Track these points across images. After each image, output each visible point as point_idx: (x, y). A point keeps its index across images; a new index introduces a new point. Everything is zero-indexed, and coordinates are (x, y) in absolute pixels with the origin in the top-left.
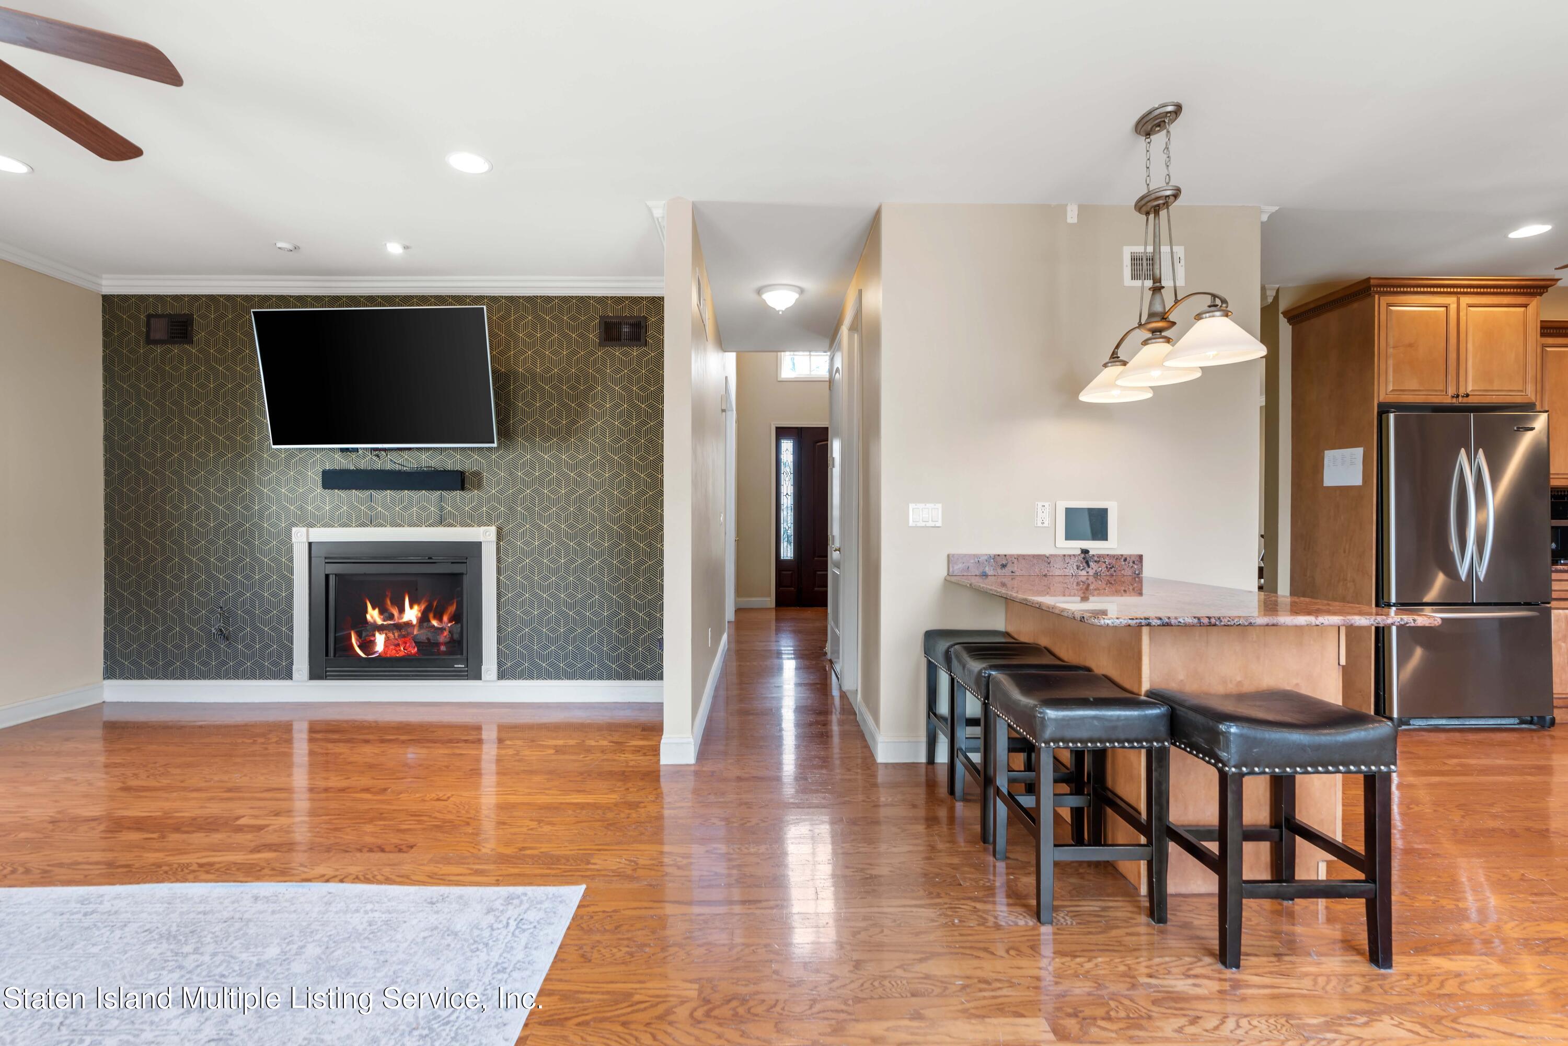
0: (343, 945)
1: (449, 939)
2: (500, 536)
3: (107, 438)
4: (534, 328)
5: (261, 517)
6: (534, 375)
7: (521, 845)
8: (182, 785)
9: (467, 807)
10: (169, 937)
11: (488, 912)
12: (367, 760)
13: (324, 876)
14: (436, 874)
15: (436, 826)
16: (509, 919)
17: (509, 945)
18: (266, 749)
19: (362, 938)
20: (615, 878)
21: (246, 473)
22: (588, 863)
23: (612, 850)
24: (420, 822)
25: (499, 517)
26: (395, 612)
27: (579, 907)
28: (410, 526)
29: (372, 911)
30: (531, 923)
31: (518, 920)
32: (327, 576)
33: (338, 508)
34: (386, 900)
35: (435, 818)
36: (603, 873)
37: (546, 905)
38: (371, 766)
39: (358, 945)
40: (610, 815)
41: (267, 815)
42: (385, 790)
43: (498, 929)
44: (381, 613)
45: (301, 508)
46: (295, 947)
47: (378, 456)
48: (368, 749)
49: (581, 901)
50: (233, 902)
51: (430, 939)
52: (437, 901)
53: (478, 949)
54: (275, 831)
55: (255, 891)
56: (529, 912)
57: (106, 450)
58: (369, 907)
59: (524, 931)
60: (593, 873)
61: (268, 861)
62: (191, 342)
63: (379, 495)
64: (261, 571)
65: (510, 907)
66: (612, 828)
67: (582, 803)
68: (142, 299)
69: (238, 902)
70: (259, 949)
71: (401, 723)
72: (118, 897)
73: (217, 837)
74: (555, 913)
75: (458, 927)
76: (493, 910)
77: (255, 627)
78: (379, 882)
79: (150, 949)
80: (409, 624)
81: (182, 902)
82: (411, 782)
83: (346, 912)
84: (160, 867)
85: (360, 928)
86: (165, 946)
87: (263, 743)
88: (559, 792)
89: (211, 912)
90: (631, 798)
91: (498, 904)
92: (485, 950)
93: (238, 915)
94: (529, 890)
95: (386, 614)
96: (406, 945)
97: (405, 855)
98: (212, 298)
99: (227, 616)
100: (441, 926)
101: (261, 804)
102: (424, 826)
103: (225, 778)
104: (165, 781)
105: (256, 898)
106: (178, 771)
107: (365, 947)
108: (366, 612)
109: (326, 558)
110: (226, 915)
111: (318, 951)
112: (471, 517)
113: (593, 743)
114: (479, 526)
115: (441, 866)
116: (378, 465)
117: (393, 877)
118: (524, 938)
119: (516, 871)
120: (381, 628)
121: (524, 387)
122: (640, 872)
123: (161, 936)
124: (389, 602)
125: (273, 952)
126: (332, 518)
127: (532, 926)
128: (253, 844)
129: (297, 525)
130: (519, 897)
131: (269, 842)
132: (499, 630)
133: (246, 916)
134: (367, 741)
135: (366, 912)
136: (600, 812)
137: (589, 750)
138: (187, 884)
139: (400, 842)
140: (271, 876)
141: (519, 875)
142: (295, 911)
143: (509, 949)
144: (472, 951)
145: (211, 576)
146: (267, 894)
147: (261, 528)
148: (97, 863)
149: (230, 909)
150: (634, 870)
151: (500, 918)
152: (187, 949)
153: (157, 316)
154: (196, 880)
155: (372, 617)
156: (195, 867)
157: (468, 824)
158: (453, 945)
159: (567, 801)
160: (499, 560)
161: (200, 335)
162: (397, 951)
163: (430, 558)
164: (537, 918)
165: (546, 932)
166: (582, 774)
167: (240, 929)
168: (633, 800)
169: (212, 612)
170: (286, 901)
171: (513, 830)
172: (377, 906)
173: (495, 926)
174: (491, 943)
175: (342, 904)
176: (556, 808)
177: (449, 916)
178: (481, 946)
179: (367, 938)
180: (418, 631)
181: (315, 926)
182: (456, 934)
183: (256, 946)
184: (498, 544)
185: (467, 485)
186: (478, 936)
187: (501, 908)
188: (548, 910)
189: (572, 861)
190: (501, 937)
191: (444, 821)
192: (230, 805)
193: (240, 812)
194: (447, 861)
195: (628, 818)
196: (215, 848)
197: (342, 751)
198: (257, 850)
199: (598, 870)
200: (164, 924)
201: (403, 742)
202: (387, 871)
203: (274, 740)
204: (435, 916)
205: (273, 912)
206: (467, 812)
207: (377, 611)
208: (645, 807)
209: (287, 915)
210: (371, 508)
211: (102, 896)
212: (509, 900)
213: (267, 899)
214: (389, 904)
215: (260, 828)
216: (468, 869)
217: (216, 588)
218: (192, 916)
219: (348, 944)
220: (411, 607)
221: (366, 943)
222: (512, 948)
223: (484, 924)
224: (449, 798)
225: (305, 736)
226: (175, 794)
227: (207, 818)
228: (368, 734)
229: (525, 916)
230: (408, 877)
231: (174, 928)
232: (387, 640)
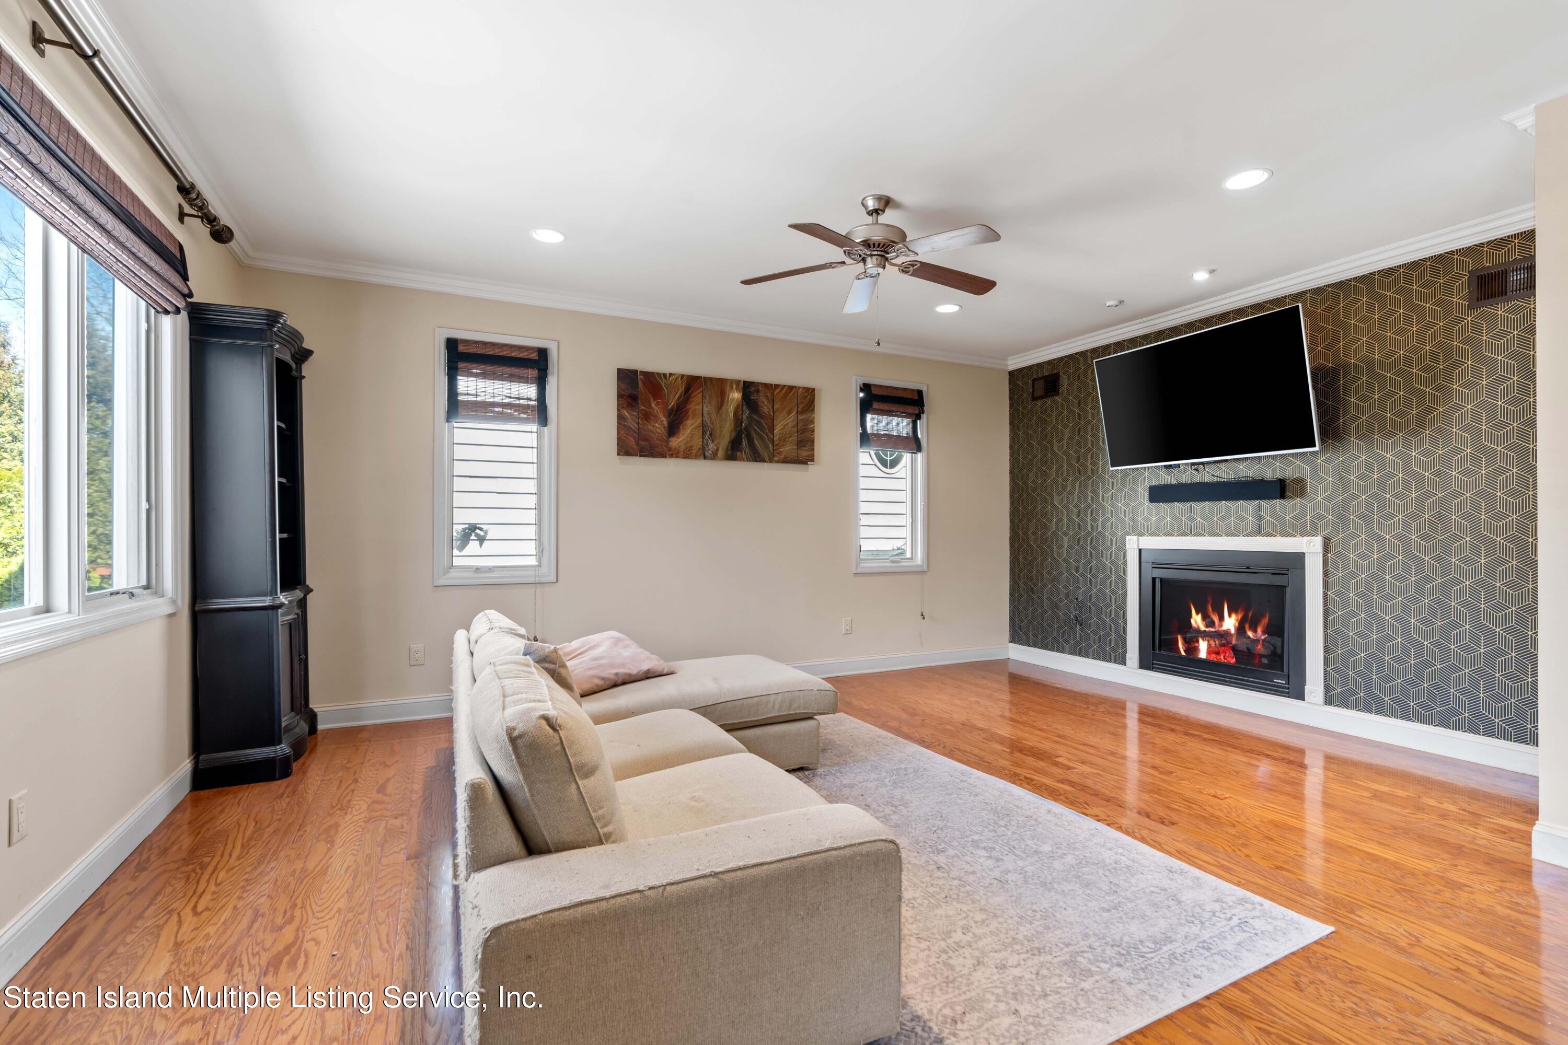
0: (1091, 866)
1: (1171, 903)
2: (1327, 547)
3: (1011, 472)
4: (1371, 309)
5: (1104, 528)
6: (1370, 364)
7: (1279, 864)
8: (1034, 724)
9: (1240, 812)
10: (995, 812)
11: (1217, 901)
12: (1165, 745)
13: (1097, 816)
14: (1185, 853)
15: (1203, 817)
16: (1234, 915)
17: (1223, 934)
18: (1094, 715)
19: (1106, 868)
20: (1378, 940)
21: (1094, 492)
22: (1352, 912)
23: (1387, 912)
24: (1189, 808)
25: (1326, 526)
26: (1216, 619)
27: (1316, 942)
28: (1227, 535)
29: (1121, 854)
30: (1254, 929)
31: (1243, 921)
32: (1154, 579)
33: (1162, 519)
34: (1135, 852)
35: (1205, 809)
36: (1365, 928)
37: (1278, 923)
38: (1167, 751)
39: (1101, 872)
40: (1410, 881)
41: (1076, 761)
42: (1171, 773)
43: (1220, 917)
44: (1204, 619)
45: (1133, 519)
46: (1061, 852)
47: (1197, 470)
48: (1171, 737)
49: (1321, 939)
50: (1035, 808)
51: (1157, 895)
52: (1176, 872)
53: (1193, 922)
54: (1078, 774)
55: (1050, 807)
56: (1257, 920)
57: (1011, 481)
58: (1120, 850)
59: (1244, 931)
60: (1352, 923)
61: (1066, 792)
62: (1058, 394)
63: (1198, 506)
64: (1104, 572)
65: (1240, 907)
66: (1405, 894)
67: (1377, 855)
68: (1030, 368)
69: (1038, 808)
70: (1039, 843)
71: (1210, 723)
72: (978, 778)
73: (1041, 764)
74: (1284, 934)
75: (1184, 899)
76: (1222, 902)
77: (1099, 618)
78: (1135, 838)
79: (984, 814)
80: (1227, 633)
81: (1008, 795)
82: (1197, 774)
83: (1103, 846)
84: (1004, 770)
85: (1108, 861)
86: (991, 816)
87: (1093, 710)
88: (1353, 836)
89: (1021, 808)
90: (1453, 875)
91: (1230, 900)
92: (1199, 926)
93: (1035, 817)
94: (1267, 903)
95: (1208, 620)
96: (1136, 889)
97: (1165, 827)
98: (1071, 357)
99: (1081, 606)
100: (1170, 891)
101: (1074, 751)
102: (1191, 812)
103: (1060, 727)
104: (1025, 718)
105: (1049, 811)
106: (1034, 714)
107: (1105, 876)
108: (1190, 616)
109: (1153, 563)
110: (1028, 813)
111: (1074, 862)
112: (1293, 526)
113: (1432, 802)
114: (1302, 535)
115: (1192, 848)
116: (1198, 478)
117: (1148, 839)
118: (1240, 936)
119: (1262, 882)
120: (1205, 635)
121: (1356, 379)
122: (1417, 951)
123: (992, 810)
124: (1210, 609)
125: (1046, 848)
126: (1158, 528)
127: (1254, 931)
128: (1061, 777)
129: (1129, 534)
130: (1253, 904)
131: (1070, 779)
132: (1327, 650)
133: (1039, 819)
134: (1172, 730)
135: (1116, 853)
136: (1398, 873)
137: (1420, 808)
138: (1013, 785)
139: (1165, 817)
140: (1064, 801)
141: (1265, 888)
142: (1069, 830)
143: (1222, 936)
144: (1187, 921)
145: (1071, 574)
146: (1056, 811)
147: (1103, 536)
148: (975, 755)
149: (1032, 811)
150: (1412, 945)
151: (1225, 911)
152: (1002, 823)
153: (1038, 379)
154: (1020, 785)
155: (1196, 622)
156: (1022, 778)
157: (1234, 826)
158: (1173, 908)
159: (1359, 847)
160: (1326, 574)
161: (1063, 388)
162: (1127, 890)
163: (1248, 568)
164: (1263, 929)
165: (1266, 943)
166: (1395, 828)
167: (1033, 826)
168: (1456, 879)
169: (1071, 601)
170: (1067, 821)
171: (1277, 848)
172: (1126, 853)
173: (1218, 914)
174: (1207, 924)
175: (1102, 840)
176: (1340, 848)
177: (1179, 887)
178: (1197, 922)
179: (1109, 870)
180: (1237, 640)
181: (1077, 845)
182: (1180, 902)
183: (1038, 840)
184: (1324, 555)
185: (1288, 493)
186: (1198, 913)
187: (1231, 904)
188: (1279, 928)
189: (1331, 902)
190: (1219, 925)
191: (1212, 815)
192: (1057, 746)
193: (1061, 753)
194: (1199, 847)
195: (1436, 893)
196: (1037, 771)
197: (1148, 732)
198: (1061, 781)
199: (1360, 924)
200: (995, 803)
201: (1205, 740)
202: (1145, 833)
203: (1101, 710)
204: (1169, 882)
205: (1056, 824)
206: (1238, 816)
207: (1200, 616)
208: (1471, 893)
209: (1063, 830)
210: (1191, 519)
211: (971, 774)
212: (1242, 901)
213: (1055, 815)
214: (1136, 856)
215: (1069, 768)
216: (1215, 860)
217: (1074, 583)
218: (1011, 805)
219: (1094, 867)
220: (1230, 616)
221: (1108, 873)
222: (1225, 938)
223: (1208, 908)
224: (1225, 798)
225: (1136, 716)
226: (1027, 728)
227: (1040, 750)
228: (1176, 724)
229: (1251, 921)
230: (1160, 844)
231: (999, 808)
232: (1209, 646)
